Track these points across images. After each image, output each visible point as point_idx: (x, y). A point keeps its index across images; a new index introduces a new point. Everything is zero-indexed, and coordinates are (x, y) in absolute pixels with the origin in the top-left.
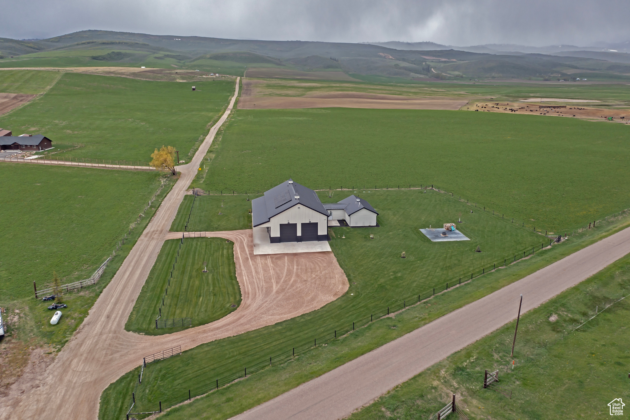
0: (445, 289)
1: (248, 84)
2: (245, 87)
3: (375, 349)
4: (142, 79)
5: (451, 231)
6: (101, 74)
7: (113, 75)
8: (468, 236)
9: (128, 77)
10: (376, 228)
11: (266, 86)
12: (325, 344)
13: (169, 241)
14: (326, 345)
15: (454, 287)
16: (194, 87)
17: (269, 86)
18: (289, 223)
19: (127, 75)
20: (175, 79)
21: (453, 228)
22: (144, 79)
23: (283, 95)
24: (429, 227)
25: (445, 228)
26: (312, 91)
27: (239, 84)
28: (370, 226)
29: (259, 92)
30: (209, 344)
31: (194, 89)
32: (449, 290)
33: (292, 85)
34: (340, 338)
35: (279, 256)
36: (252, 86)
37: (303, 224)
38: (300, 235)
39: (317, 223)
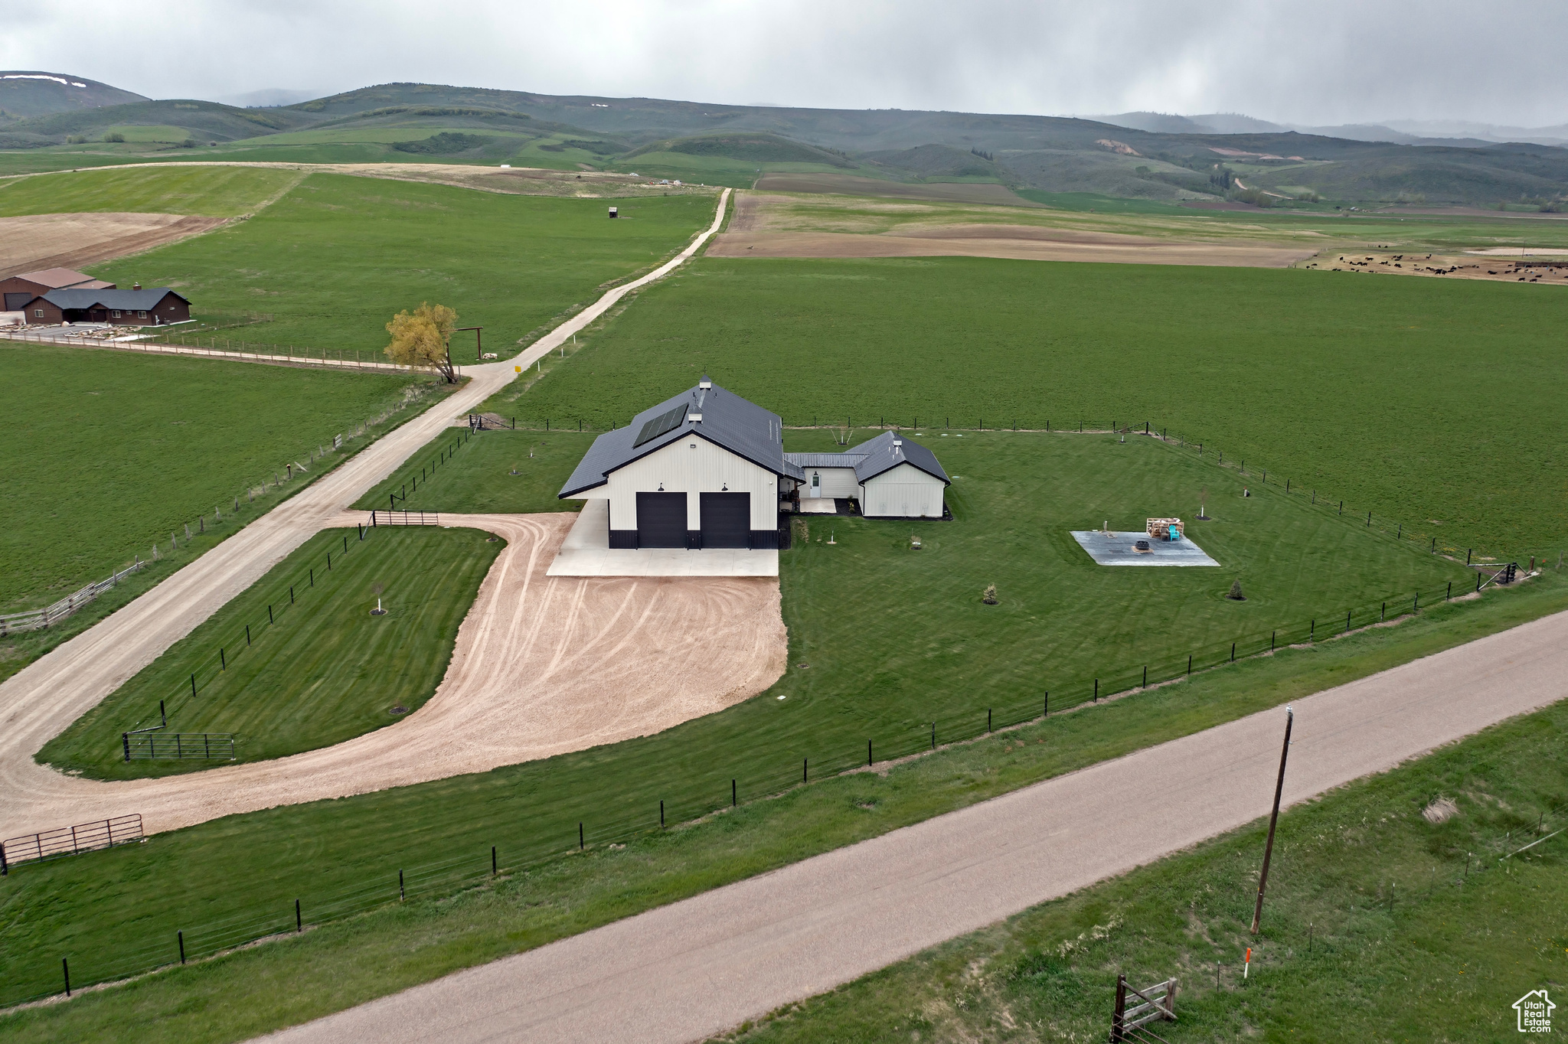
0: (1090, 699)
1: (749, 205)
2: (739, 211)
4: (493, 190)
5: (1167, 539)
6: (398, 176)
7: (424, 180)
8: (1213, 554)
9: (460, 185)
10: (941, 522)
11: (794, 210)
12: (619, 844)
13: (332, 532)
14: (623, 846)
15: (1122, 695)
16: (613, 209)
17: (799, 210)
18: (661, 490)
19: (460, 181)
20: (572, 191)
21: (1173, 532)
22: (499, 191)
23: (833, 229)
24: (1100, 528)
25: (1150, 531)
26: (906, 222)
27: (728, 205)
28: (923, 518)
29: (772, 223)
31: (613, 215)
32: (1101, 701)
33: (861, 207)
34: (677, 828)
35: (614, 581)
36: (758, 208)
37: (704, 497)
38: (698, 528)
39: (748, 494)
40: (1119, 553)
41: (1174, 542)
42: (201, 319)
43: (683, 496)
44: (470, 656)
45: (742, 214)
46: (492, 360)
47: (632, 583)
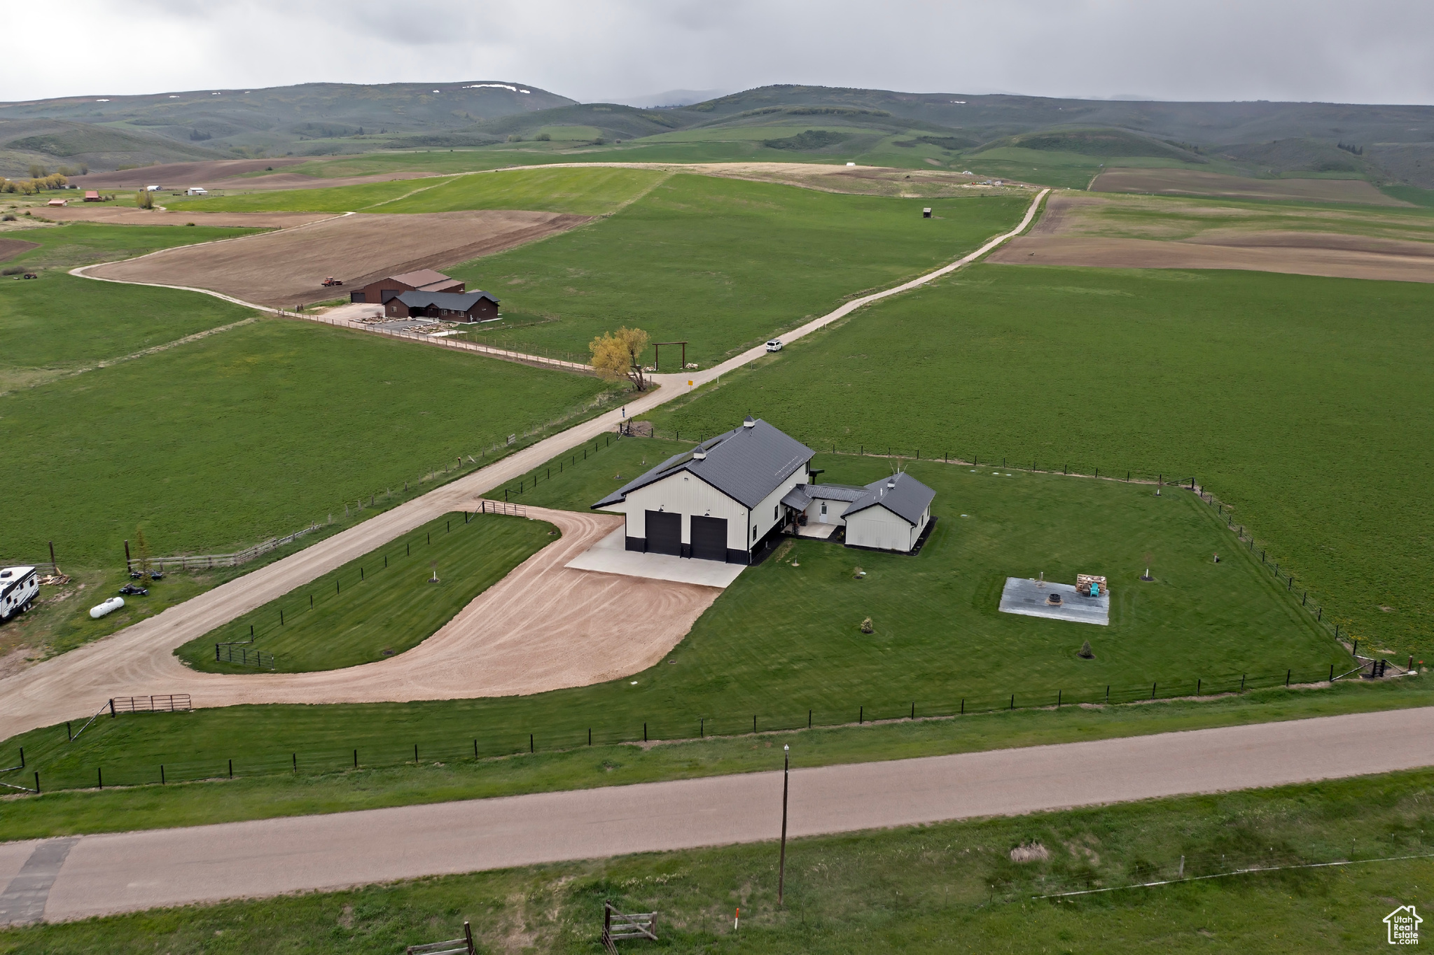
0: (856, 721)
1: (1061, 207)
2: (1049, 212)
3: (502, 796)
4: (826, 190)
5: (1087, 594)
6: (747, 177)
7: (768, 180)
8: (1113, 615)
9: (799, 185)
11: (1104, 213)
12: (441, 763)
13: (453, 515)
14: (443, 765)
15: (889, 722)
16: (927, 210)
17: (1111, 212)
18: (661, 510)
19: (799, 181)
20: (899, 191)
21: (1094, 590)
22: (831, 191)
23: (1135, 234)
24: (1037, 577)
25: (1077, 586)
26: (1218, 227)
27: (1039, 206)
29: (1077, 226)
30: (253, 708)
31: (927, 215)
32: (866, 724)
33: (1175, 210)
34: (484, 760)
36: (1069, 210)
37: (695, 520)
38: (689, 542)
39: (725, 521)
40: (1030, 603)
41: (1093, 598)
42: (507, 317)
43: (677, 517)
44: (461, 622)
45: (1050, 216)
46: (693, 370)
47: (615, 580)
